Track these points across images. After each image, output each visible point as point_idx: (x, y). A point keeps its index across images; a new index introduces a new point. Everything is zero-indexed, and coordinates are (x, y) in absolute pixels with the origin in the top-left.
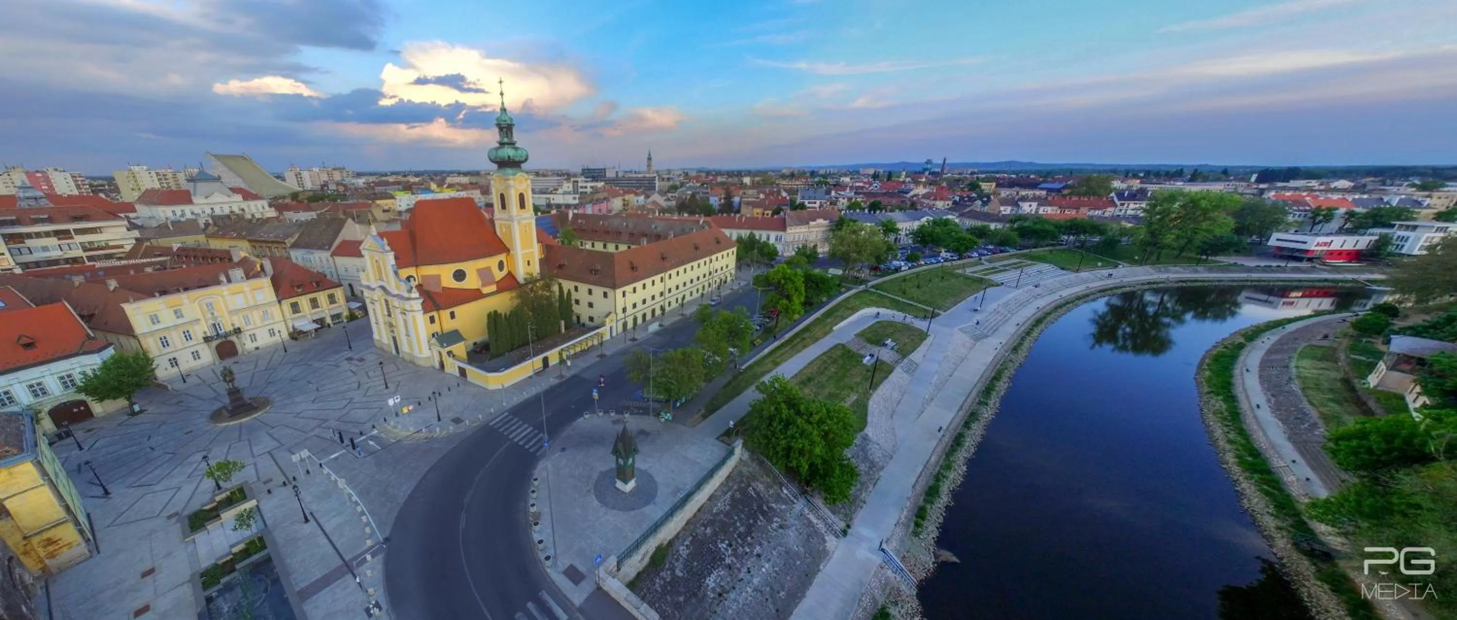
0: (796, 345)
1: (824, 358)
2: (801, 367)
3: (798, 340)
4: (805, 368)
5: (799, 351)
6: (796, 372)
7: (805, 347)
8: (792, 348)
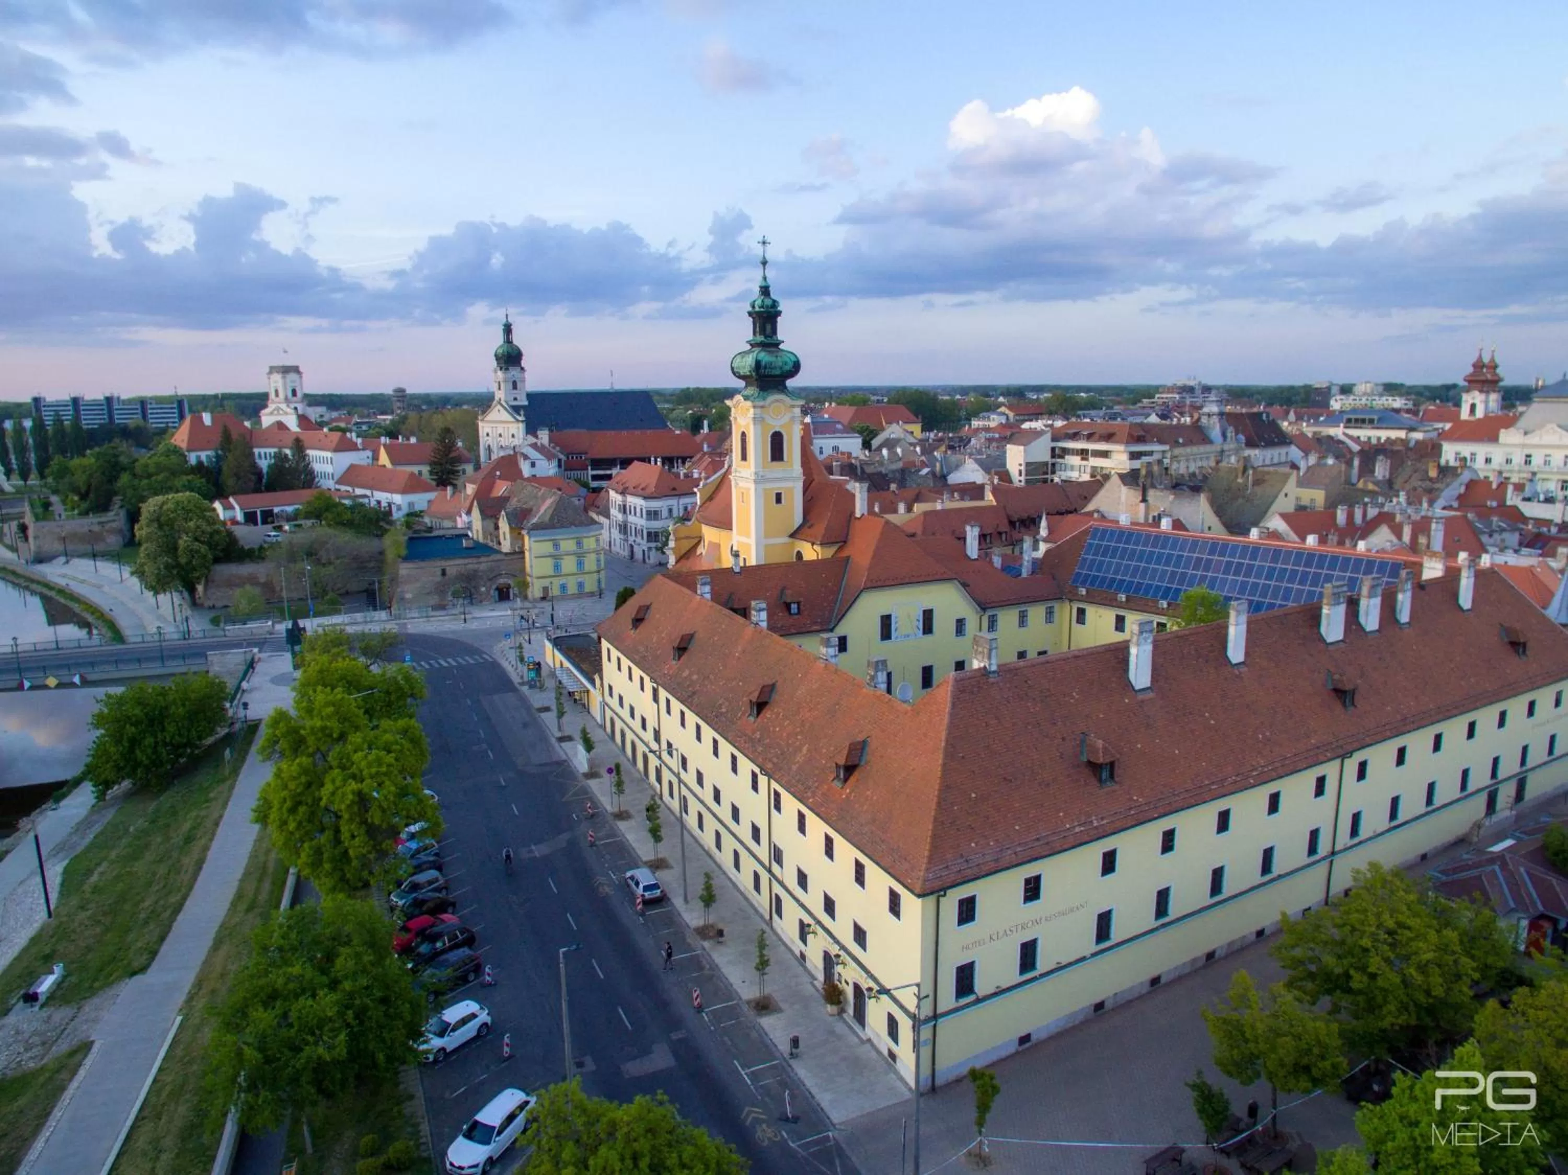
0: (260, 880)
1: (174, 899)
2: (215, 845)
3: (263, 897)
4: (206, 848)
5: (247, 874)
6: (220, 831)
7: (239, 896)
8: (264, 868)
